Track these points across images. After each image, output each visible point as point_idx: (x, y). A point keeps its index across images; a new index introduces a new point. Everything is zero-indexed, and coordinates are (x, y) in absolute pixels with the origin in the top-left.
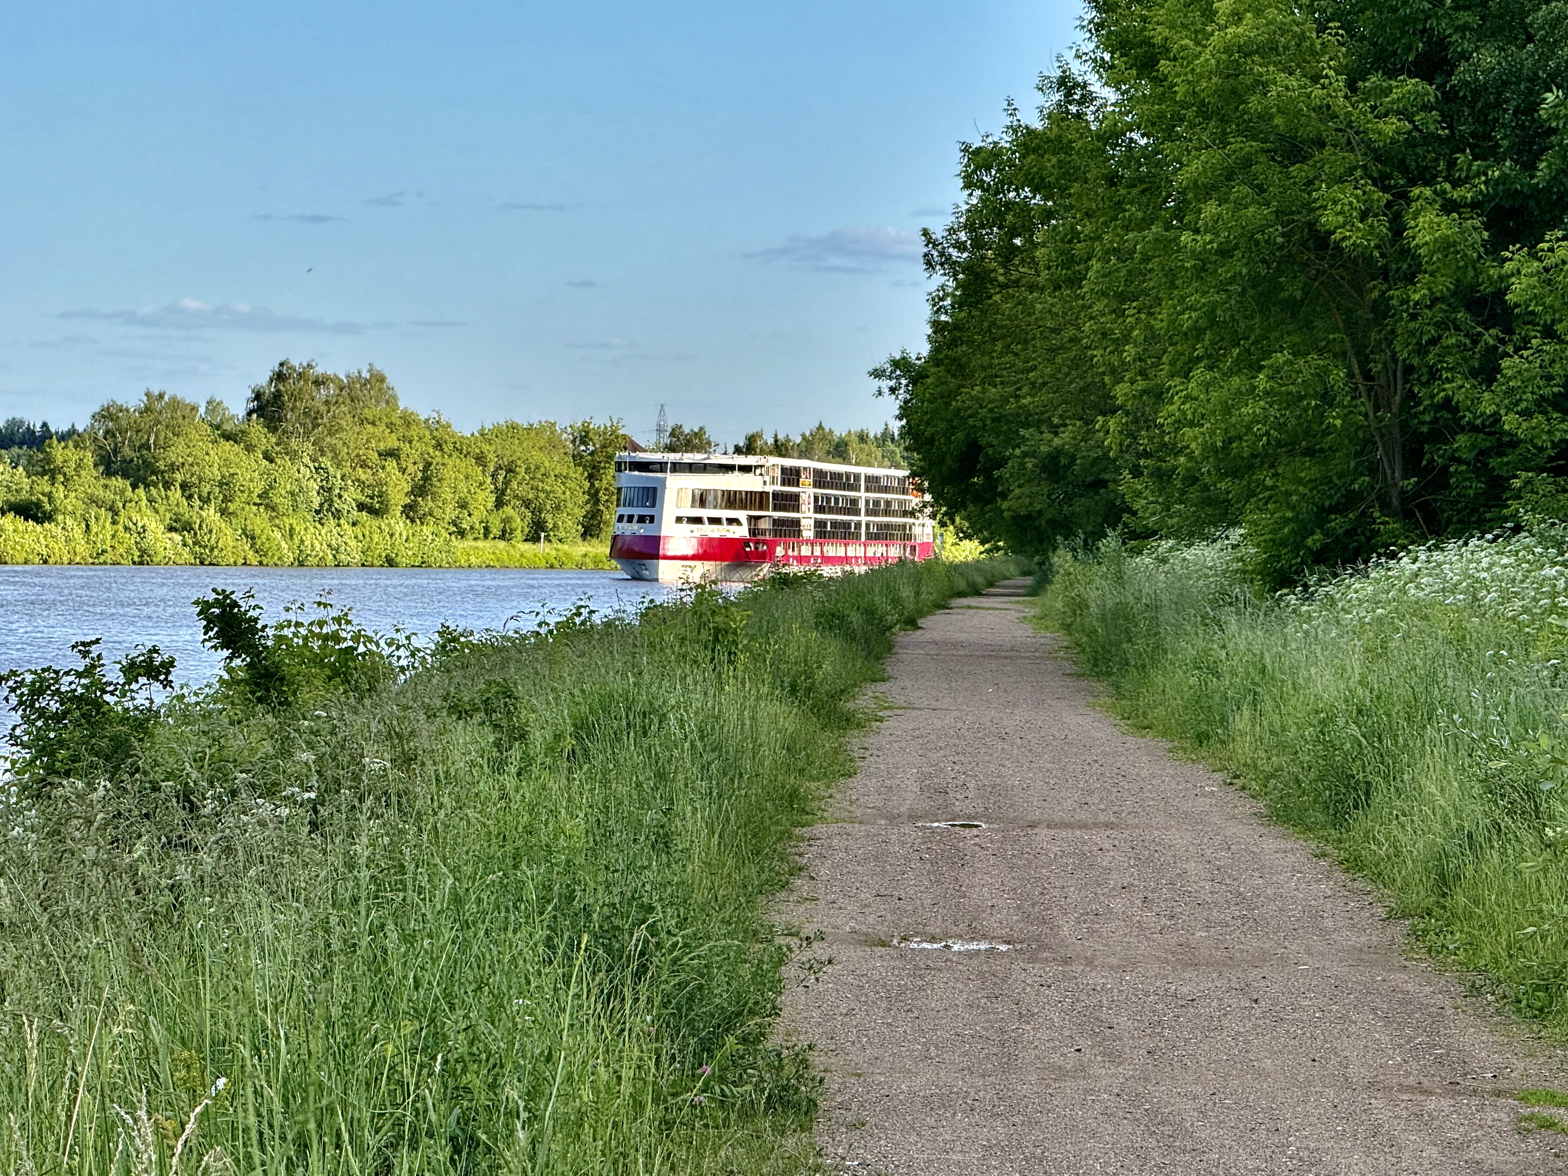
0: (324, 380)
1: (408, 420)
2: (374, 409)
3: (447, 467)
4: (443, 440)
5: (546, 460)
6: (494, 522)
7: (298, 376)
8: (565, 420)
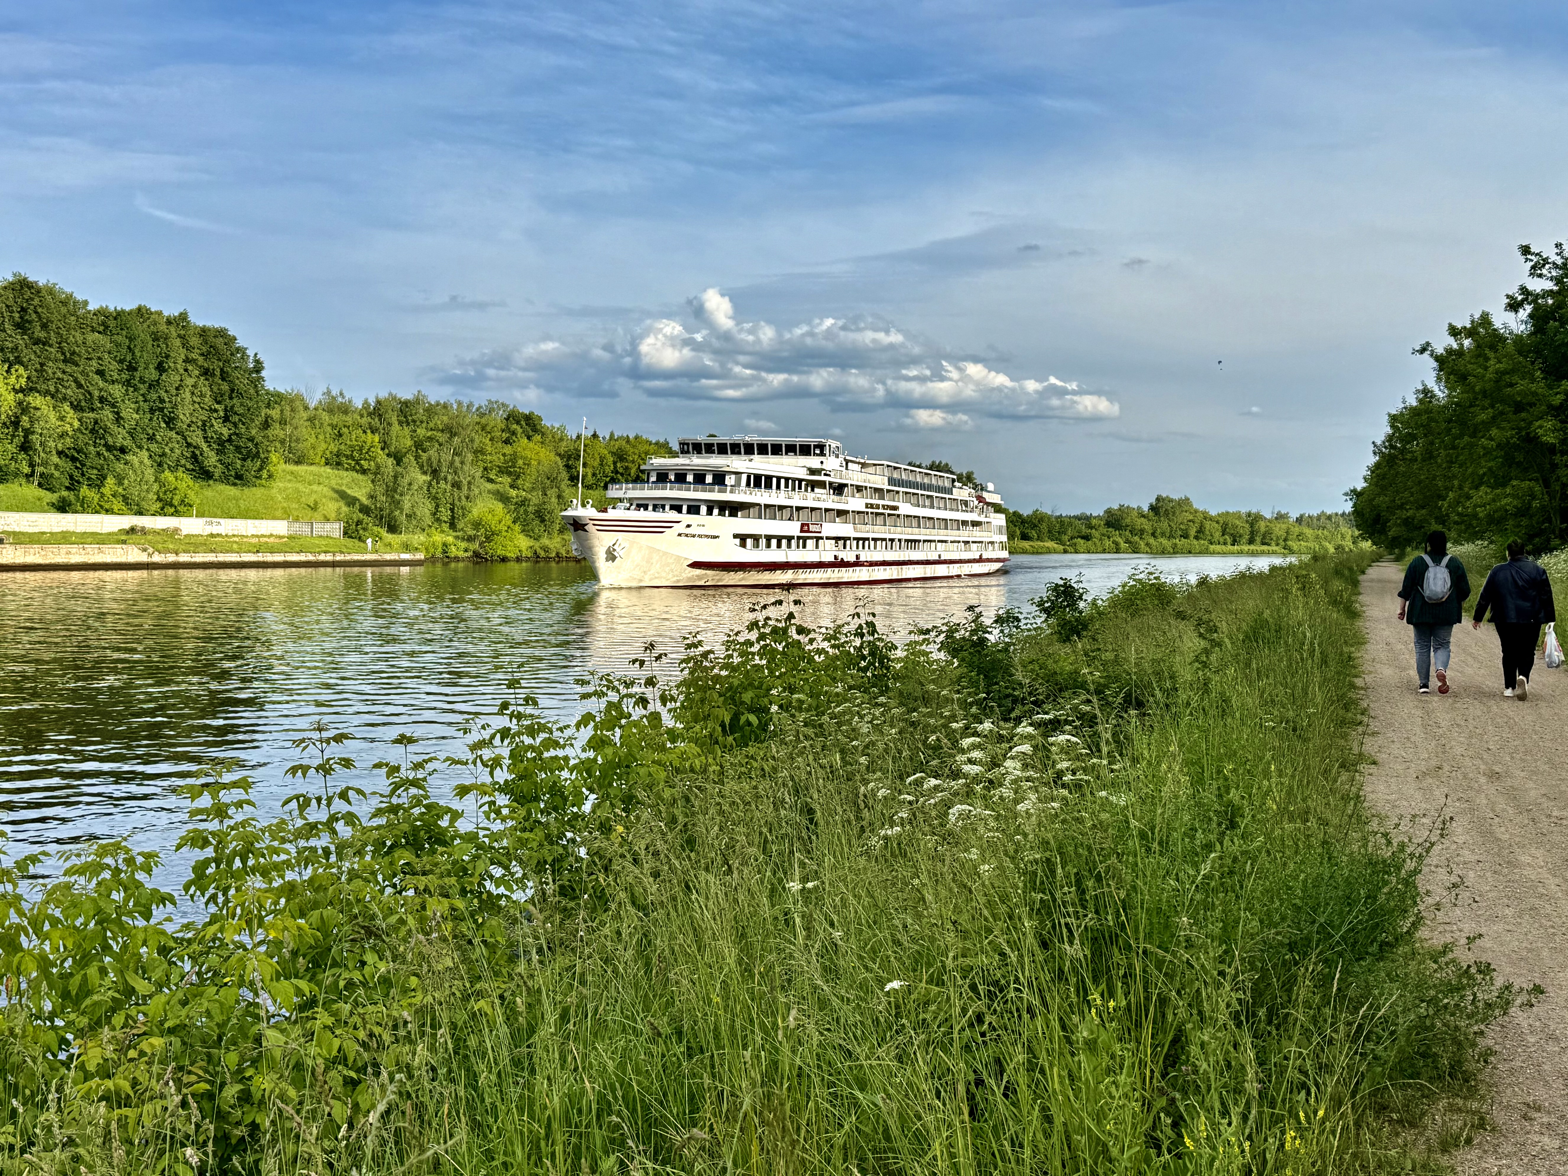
0: (1171, 501)
1: (1196, 511)
2: (1185, 508)
3: (1208, 525)
4: (1206, 517)
5: (1237, 522)
6: (1222, 540)
7: (1163, 500)
8: (1244, 510)
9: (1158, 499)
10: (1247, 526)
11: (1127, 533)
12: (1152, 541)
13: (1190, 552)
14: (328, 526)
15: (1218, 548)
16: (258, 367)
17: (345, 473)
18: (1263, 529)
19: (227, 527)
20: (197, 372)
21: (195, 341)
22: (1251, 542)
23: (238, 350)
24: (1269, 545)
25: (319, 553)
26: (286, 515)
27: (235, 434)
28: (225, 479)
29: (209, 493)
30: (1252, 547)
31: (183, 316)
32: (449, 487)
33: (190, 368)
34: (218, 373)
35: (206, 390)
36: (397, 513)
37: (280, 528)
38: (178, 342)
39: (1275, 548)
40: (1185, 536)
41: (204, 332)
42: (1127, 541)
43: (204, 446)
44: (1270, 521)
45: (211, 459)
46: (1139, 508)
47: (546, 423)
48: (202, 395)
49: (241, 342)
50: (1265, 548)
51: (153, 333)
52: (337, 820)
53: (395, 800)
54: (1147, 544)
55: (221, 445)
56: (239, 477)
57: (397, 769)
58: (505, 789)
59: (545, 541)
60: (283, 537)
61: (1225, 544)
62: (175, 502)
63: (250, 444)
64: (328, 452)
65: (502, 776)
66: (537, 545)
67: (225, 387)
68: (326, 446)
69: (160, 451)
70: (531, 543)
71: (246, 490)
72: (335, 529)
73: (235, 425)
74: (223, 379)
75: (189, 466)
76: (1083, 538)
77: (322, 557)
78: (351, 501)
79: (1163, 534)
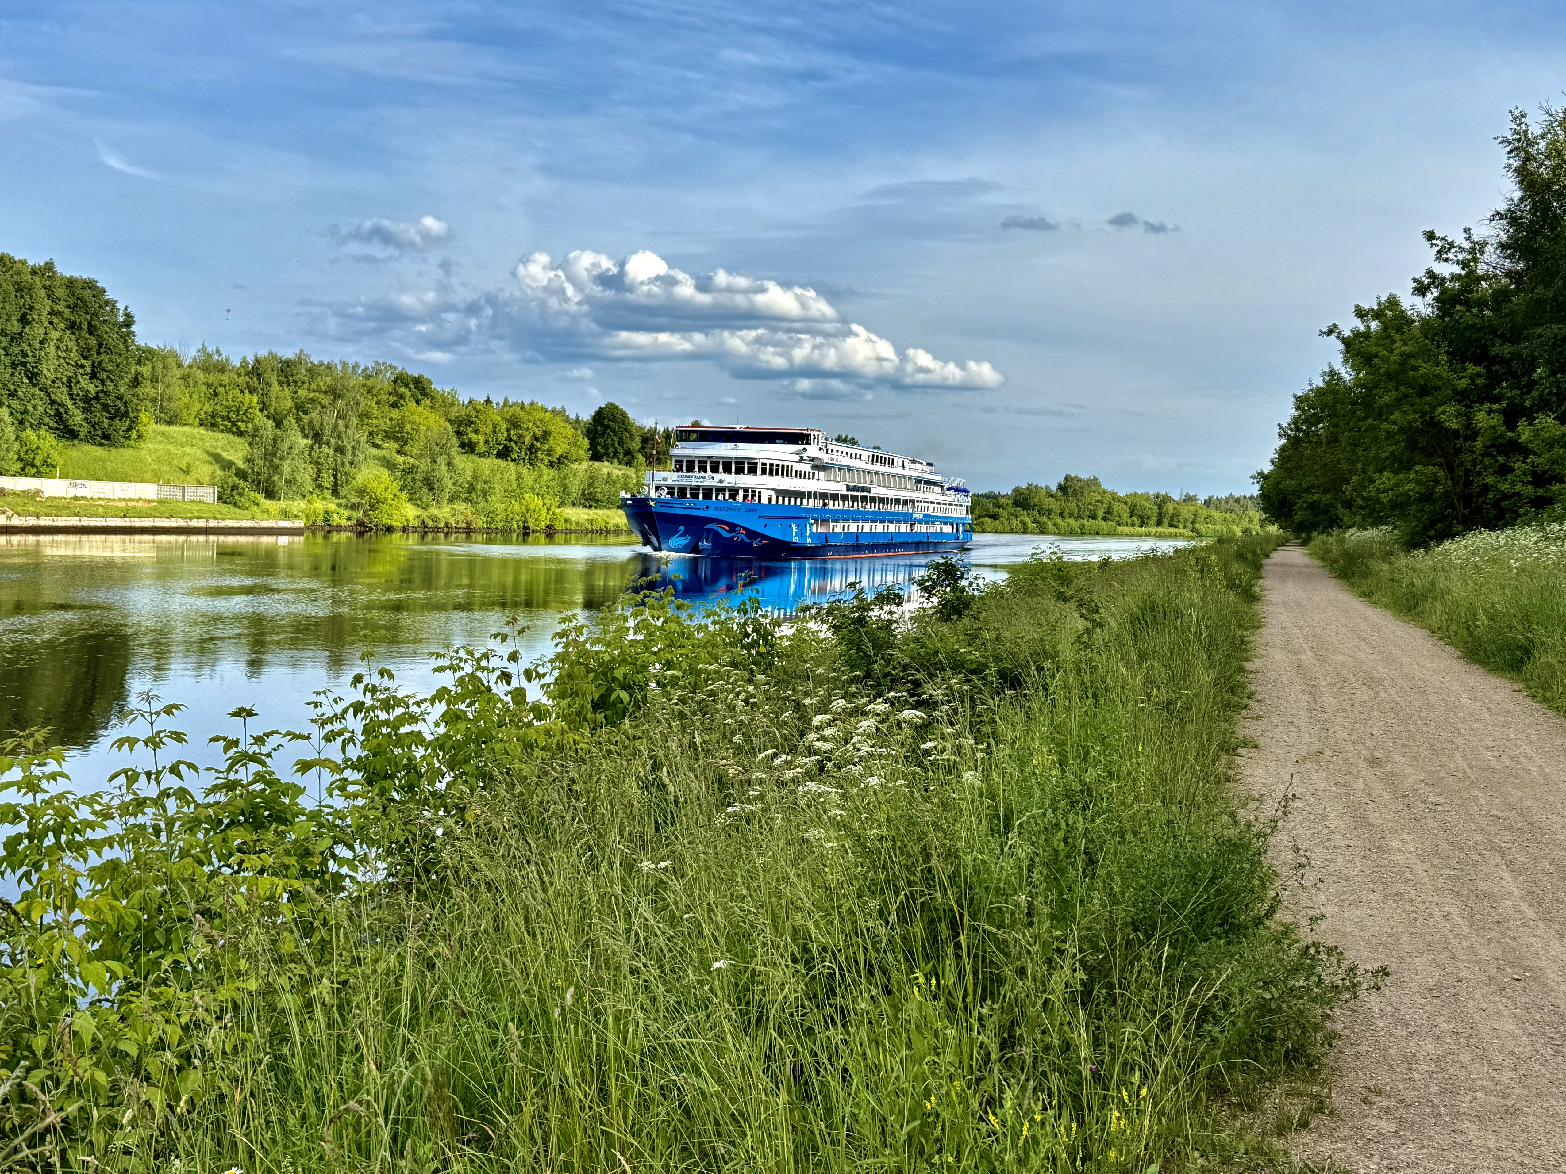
0: (1080, 480)
1: (1104, 492)
2: (1094, 488)
3: (1116, 505)
4: (1115, 498)
5: (1145, 503)
6: (1129, 521)
7: (1072, 479)
8: (1152, 492)
9: (1066, 479)
10: (1155, 507)
11: (1035, 512)
12: (1059, 521)
13: (1097, 533)
14: (201, 491)
15: (1126, 529)
16: (129, 321)
17: (220, 435)
18: (1171, 511)
19: (93, 489)
20: (62, 326)
21: (61, 292)
22: (1159, 523)
23: (107, 303)
24: (1177, 527)
25: (191, 519)
26: (156, 478)
27: (102, 391)
28: (91, 439)
29: (73, 453)
30: (1160, 529)
31: (49, 266)
32: (331, 452)
33: (55, 321)
34: (85, 326)
35: (72, 345)
36: (276, 478)
37: (149, 491)
38: (42, 293)
39: (1182, 530)
40: (1094, 517)
41: (71, 283)
42: (1035, 521)
43: (69, 404)
44: (1178, 503)
45: (77, 417)
46: (1047, 487)
47: (436, 387)
48: (68, 350)
49: (110, 295)
50: (1173, 530)
51: (16, 283)
52: (168, 796)
53: (232, 776)
54: (1055, 524)
55: (87, 402)
56: (106, 437)
57: (236, 743)
58: (356, 766)
59: (434, 511)
60: (153, 501)
61: (1133, 525)
62: (37, 462)
63: (118, 403)
64: (202, 413)
65: (354, 752)
66: (425, 514)
67: (93, 341)
68: (199, 406)
69: (21, 408)
70: (419, 512)
71: (114, 451)
72: (209, 494)
73: (103, 382)
74: (91, 333)
75: (52, 424)
76: (990, 517)
77: (194, 523)
78: (227, 465)
79: (1071, 515)
